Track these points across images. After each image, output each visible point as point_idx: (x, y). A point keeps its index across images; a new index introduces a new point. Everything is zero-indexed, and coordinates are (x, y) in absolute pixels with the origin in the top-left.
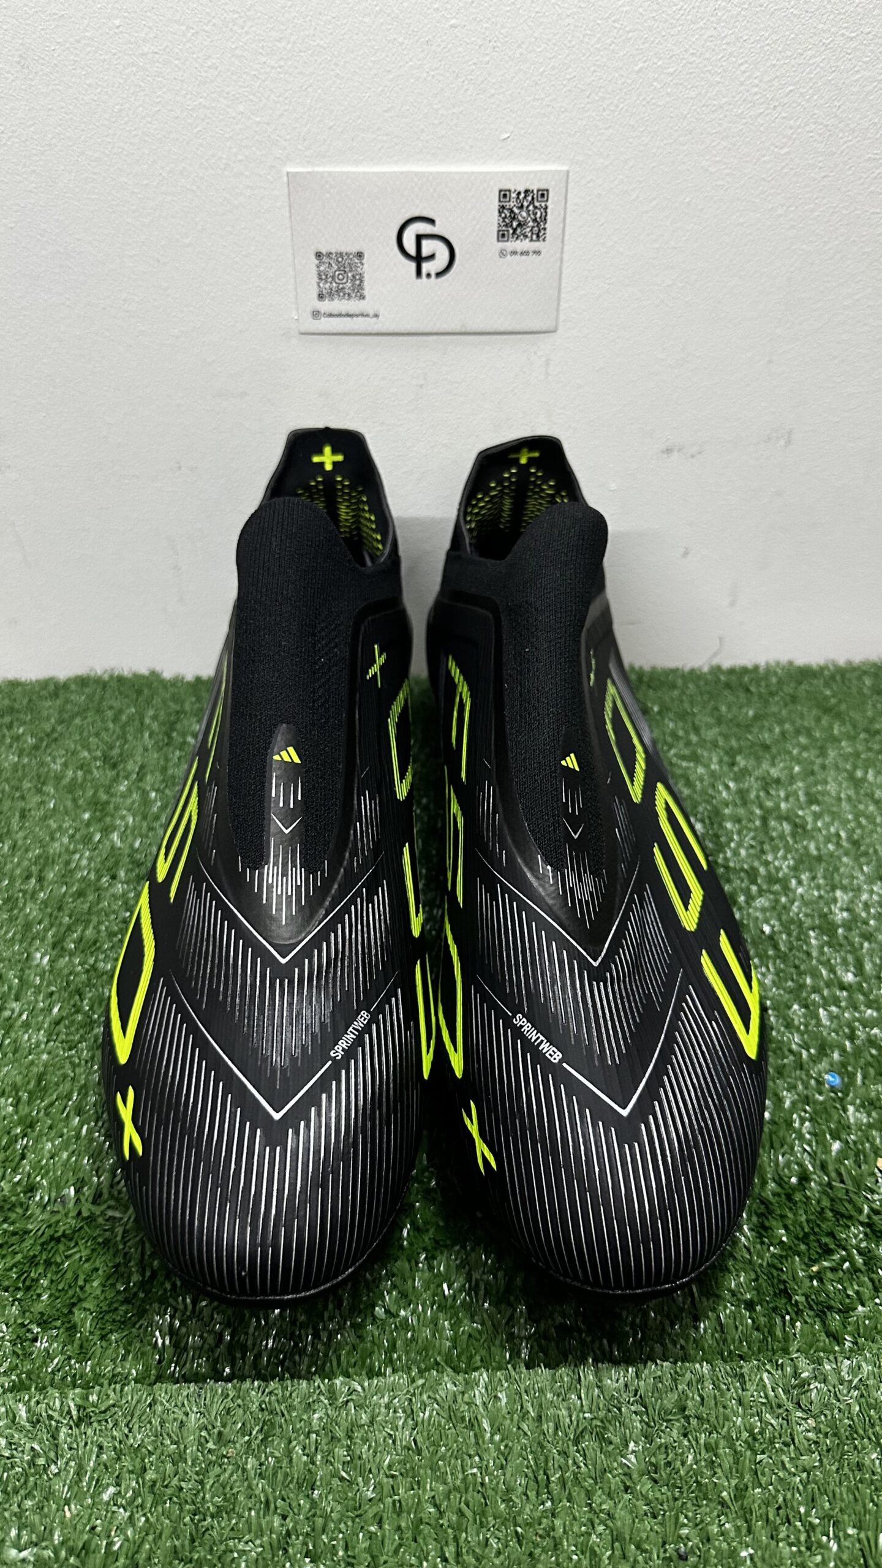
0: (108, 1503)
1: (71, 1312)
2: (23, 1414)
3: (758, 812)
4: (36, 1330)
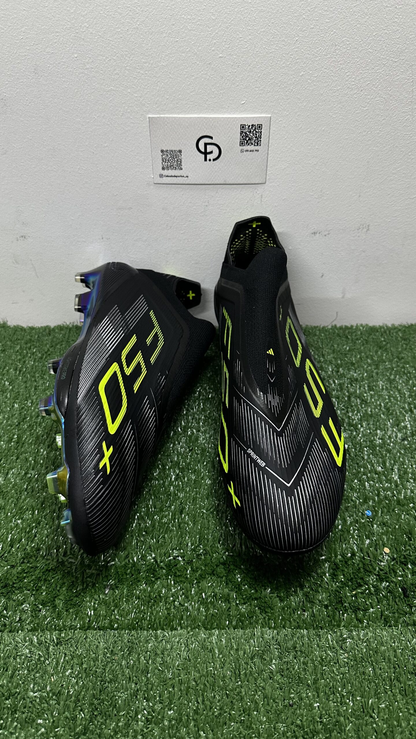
0: (68, 676)
1: (54, 600)
2: (36, 640)
4: (40, 607)
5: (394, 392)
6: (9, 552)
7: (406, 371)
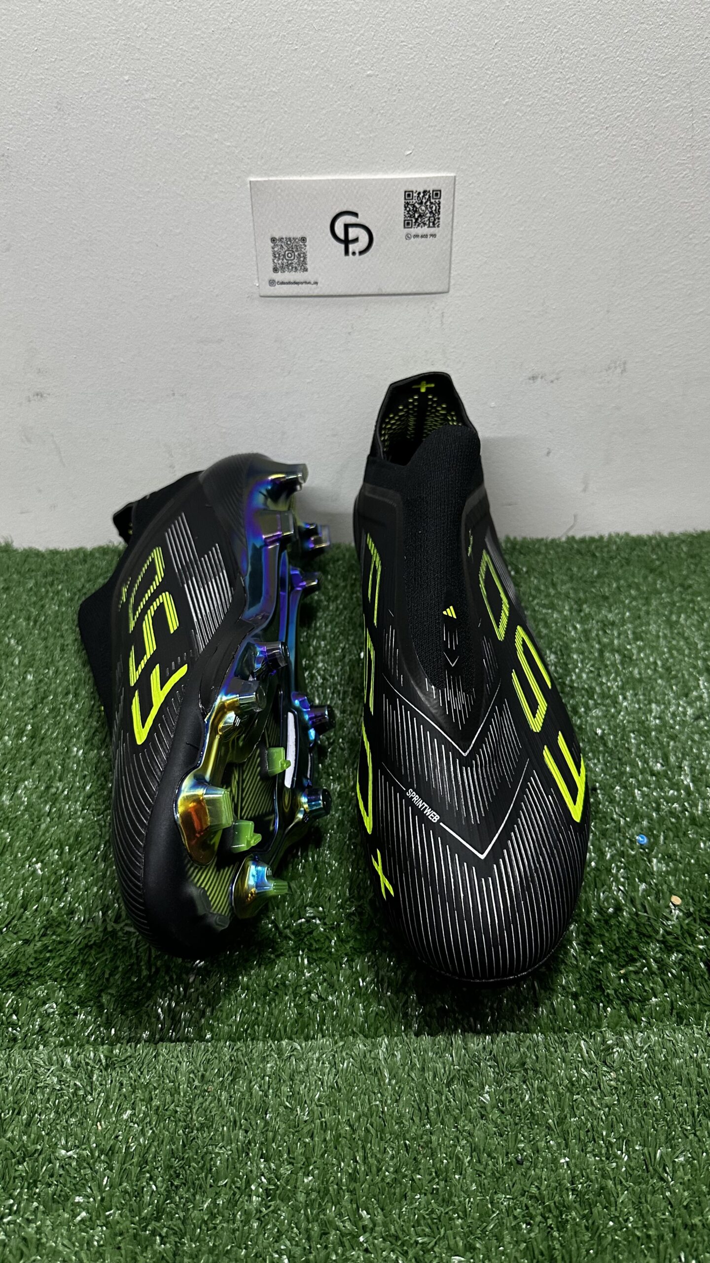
0: (127, 1121)
1: (100, 996)
2: (69, 1061)
3: (597, 646)
4: (76, 1007)
5: (678, 642)
6: (20, 918)
7: (696, 608)
